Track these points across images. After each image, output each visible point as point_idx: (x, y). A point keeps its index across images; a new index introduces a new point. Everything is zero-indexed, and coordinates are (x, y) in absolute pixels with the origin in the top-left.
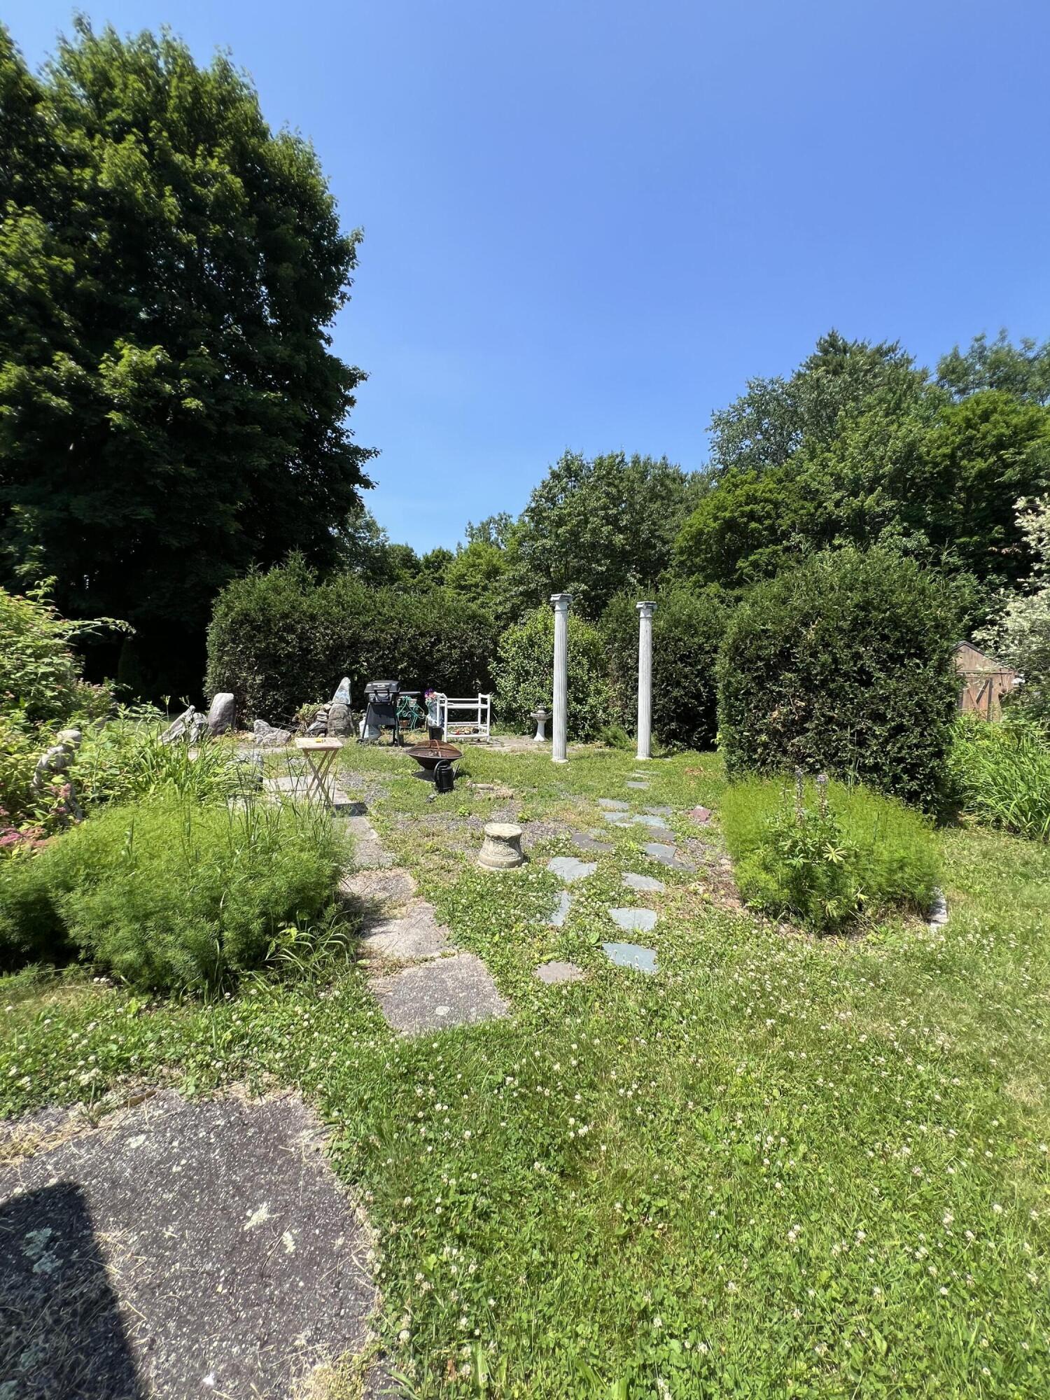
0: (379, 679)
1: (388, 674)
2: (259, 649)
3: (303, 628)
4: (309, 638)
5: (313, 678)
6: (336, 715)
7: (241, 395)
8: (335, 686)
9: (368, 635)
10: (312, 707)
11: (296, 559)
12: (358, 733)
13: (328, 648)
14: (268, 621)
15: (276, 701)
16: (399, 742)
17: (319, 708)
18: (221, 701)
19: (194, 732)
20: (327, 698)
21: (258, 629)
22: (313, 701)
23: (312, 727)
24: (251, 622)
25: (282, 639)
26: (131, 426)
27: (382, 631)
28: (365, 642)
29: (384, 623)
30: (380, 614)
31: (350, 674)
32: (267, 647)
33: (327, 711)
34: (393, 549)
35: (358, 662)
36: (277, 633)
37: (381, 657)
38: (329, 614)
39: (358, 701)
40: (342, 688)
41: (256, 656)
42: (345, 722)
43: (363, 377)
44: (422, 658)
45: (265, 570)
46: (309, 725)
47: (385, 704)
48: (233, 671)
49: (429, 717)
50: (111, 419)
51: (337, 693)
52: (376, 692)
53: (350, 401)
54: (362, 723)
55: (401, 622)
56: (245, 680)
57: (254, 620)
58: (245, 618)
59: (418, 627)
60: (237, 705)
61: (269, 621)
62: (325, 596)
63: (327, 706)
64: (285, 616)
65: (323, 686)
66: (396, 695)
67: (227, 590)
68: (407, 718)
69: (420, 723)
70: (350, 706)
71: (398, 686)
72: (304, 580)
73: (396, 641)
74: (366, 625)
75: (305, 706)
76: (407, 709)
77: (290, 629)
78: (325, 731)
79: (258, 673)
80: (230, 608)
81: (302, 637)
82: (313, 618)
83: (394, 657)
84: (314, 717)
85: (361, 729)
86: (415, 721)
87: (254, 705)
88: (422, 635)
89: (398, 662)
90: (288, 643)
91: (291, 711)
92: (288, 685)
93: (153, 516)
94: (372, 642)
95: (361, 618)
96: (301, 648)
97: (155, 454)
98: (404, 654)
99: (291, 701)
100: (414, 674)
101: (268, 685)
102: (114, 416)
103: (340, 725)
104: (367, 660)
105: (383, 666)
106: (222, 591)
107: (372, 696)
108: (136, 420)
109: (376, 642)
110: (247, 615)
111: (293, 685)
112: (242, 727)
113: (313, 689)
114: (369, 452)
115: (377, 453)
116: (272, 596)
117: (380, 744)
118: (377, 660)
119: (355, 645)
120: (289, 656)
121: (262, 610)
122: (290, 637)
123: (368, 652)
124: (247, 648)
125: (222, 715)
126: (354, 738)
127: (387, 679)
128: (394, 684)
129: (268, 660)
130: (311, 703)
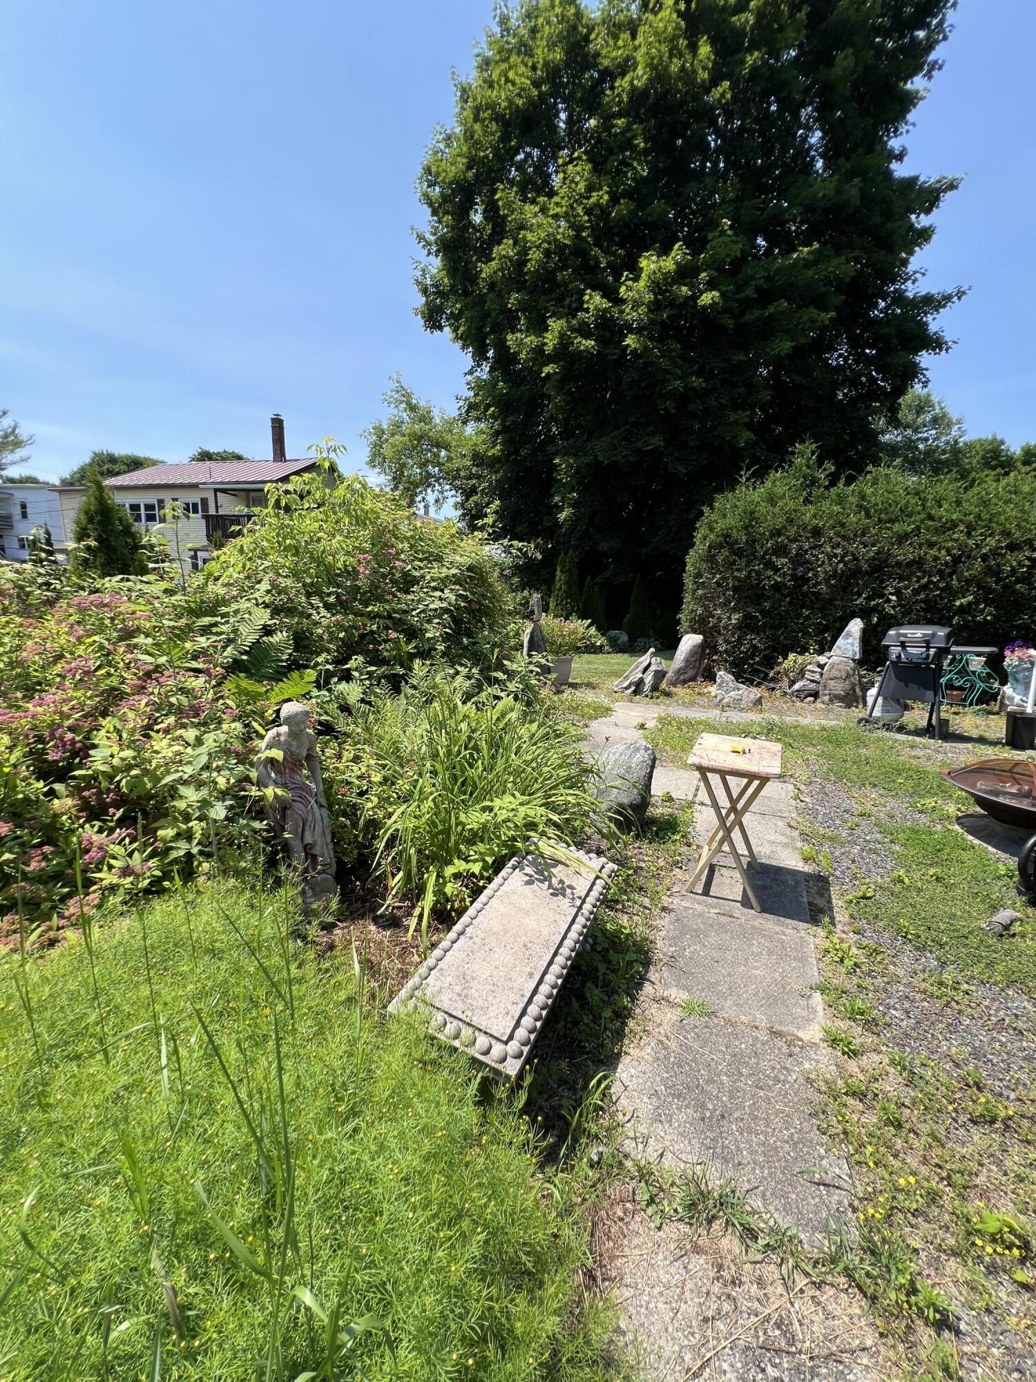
0: (915, 622)
1: (931, 613)
2: (739, 579)
3: (801, 548)
4: (808, 562)
5: (808, 618)
6: (835, 673)
7: (765, 269)
8: (837, 630)
9: (905, 553)
10: (800, 659)
11: (804, 452)
12: (865, 704)
13: (834, 576)
14: (752, 542)
15: (754, 647)
16: (939, 731)
17: (811, 660)
18: (689, 642)
19: (649, 679)
20: (825, 647)
21: (739, 553)
22: (803, 650)
23: (797, 686)
24: (731, 545)
25: (769, 565)
26: (646, 348)
27: (931, 545)
28: (899, 564)
29: (937, 531)
30: (931, 518)
31: (864, 614)
32: (748, 577)
33: (822, 666)
34: (969, 446)
35: (882, 596)
36: (763, 557)
37: (925, 587)
38: (843, 525)
39: (872, 654)
40: (849, 635)
41: (735, 589)
42: (847, 685)
43: (952, 186)
44: (1006, 587)
45: (760, 475)
46: (793, 683)
47: (917, 665)
48: (706, 607)
49: (1008, 690)
50: (628, 346)
51: (840, 642)
52: (903, 645)
53: (925, 235)
54: (873, 692)
55: (970, 529)
56: (720, 619)
57: (736, 542)
58: (727, 540)
59: (1006, 533)
60: (707, 648)
61: (754, 541)
62: (841, 500)
63: (822, 659)
64: (778, 533)
65: (821, 630)
66: (943, 652)
67: (712, 508)
68: (961, 688)
69: (988, 697)
70: (860, 663)
71: (948, 637)
72: (814, 482)
73: (957, 560)
74: (902, 538)
75: (791, 656)
76: (963, 672)
77: (781, 550)
78: (815, 695)
79: (735, 610)
80: (711, 529)
81: (798, 561)
82: (817, 532)
83: (948, 587)
84: (802, 673)
85: (870, 701)
86: (976, 695)
87: (726, 651)
88: (1013, 547)
89: (954, 595)
90: (776, 570)
91: (770, 662)
92: (771, 628)
93: (662, 444)
94: (909, 564)
95: (896, 527)
96: (794, 577)
97: (667, 372)
98: (969, 582)
99: (774, 649)
100: (987, 614)
101: (747, 625)
102: (630, 341)
103: (839, 688)
104: (898, 593)
105: (926, 601)
106: (706, 510)
107: (895, 651)
108: (650, 339)
109: (919, 563)
110: (727, 536)
111: (778, 627)
112: (710, 677)
113: (806, 633)
114: (948, 298)
115: (960, 294)
116: (763, 508)
117: (901, 729)
118: (916, 592)
119: (880, 568)
120: (777, 587)
121: (746, 528)
122: (781, 561)
123: (901, 579)
124: (724, 578)
125: (687, 661)
126: (858, 713)
127: (930, 622)
128: (942, 632)
129: (748, 593)
130: (801, 653)
